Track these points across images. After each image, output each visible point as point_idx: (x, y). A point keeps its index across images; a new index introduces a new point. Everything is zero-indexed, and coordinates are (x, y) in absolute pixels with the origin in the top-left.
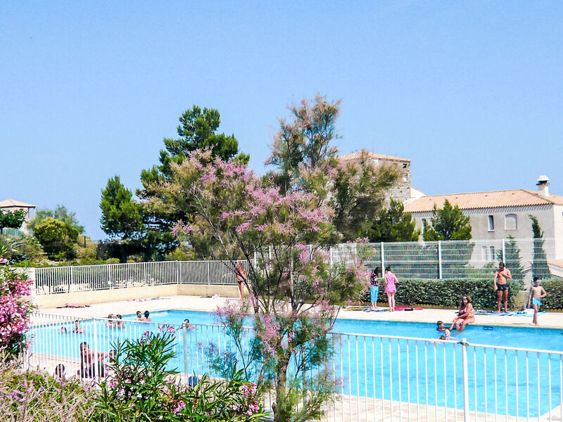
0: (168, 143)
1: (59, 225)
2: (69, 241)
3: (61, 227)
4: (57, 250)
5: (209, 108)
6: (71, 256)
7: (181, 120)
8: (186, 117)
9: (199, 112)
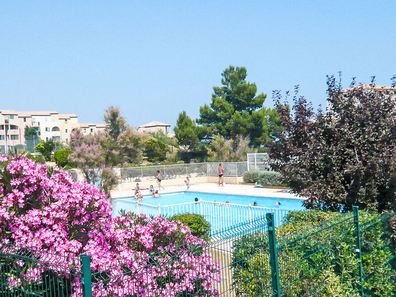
0: (215, 89)
1: (154, 141)
2: (160, 151)
3: (155, 142)
4: (153, 156)
5: (240, 67)
6: (162, 159)
7: (222, 75)
8: (226, 73)
9: (233, 69)
